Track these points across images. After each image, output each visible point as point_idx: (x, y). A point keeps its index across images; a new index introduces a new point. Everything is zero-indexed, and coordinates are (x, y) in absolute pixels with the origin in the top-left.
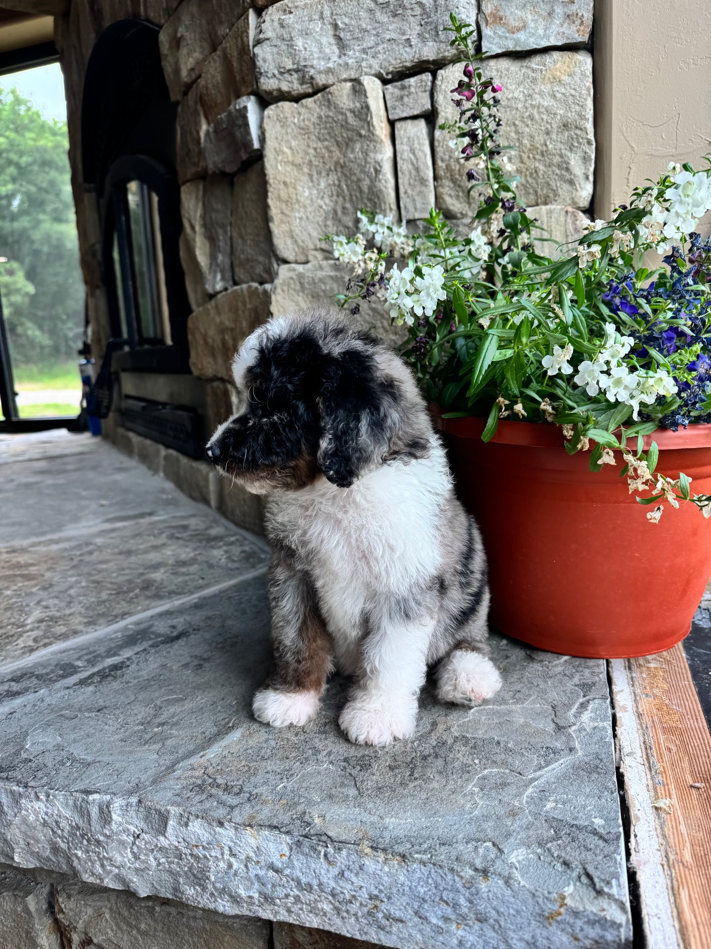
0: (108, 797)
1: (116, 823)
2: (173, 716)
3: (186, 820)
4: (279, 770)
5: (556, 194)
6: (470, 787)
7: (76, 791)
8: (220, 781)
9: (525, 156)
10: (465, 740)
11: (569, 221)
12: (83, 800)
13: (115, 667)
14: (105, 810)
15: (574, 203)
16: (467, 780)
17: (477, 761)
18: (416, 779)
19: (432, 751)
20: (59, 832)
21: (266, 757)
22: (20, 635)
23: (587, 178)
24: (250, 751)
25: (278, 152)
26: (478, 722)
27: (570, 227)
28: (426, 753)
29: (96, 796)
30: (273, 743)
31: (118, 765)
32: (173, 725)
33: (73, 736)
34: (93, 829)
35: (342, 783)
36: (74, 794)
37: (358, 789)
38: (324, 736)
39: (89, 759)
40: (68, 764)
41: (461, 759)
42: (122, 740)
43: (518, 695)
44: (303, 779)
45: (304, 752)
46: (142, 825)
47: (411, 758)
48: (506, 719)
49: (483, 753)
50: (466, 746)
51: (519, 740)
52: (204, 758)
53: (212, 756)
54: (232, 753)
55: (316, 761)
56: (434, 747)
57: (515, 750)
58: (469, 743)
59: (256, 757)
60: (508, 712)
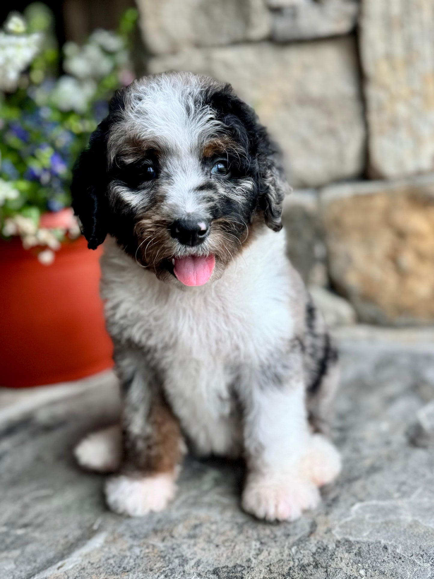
10: (349, 545)
17: (362, 572)
19: (312, 559)
21: (128, 568)
24: (111, 561)
26: (361, 521)
28: (306, 561)
30: (137, 551)
32: (37, 526)
38: (192, 542)
41: (344, 569)
43: (404, 488)
45: (170, 562)
47: (288, 568)
48: (392, 517)
49: (369, 562)
50: (350, 553)
51: (408, 544)
52: (61, 569)
53: (71, 567)
54: (92, 564)
55: (182, 573)
56: (314, 554)
57: (405, 557)
58: (352, 549)
59: (117, 568)
60: (395, 510)
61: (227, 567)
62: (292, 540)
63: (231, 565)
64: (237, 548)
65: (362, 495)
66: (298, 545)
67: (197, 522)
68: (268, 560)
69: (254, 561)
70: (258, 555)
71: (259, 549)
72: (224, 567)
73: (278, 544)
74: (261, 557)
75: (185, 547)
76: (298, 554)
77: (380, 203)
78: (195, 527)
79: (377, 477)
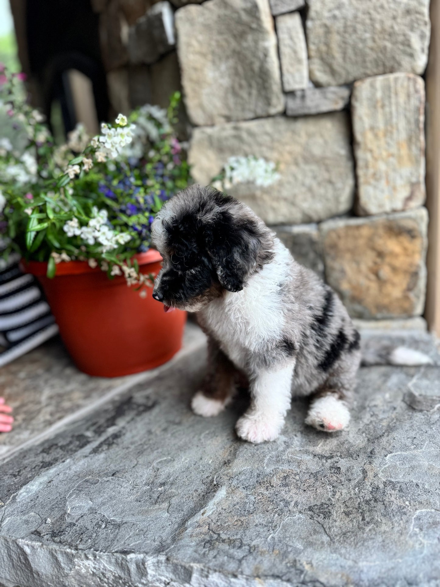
0: (142, 556)
1: (151, 576)
2: (169, 477)
3: (206, 573)
4: (264, 523)
5: (399, 64)
6: (411, 528)
7: (116, 552)
8: (223, 536)
9: (376, 37)
10: (393, 485)
11: (411, 84)
12: (123, 559)
13: (116, 436)
14: (142, 567)
15: (413, 71)
16: (407, 521)
17: (407, 503)
18: (368, 523)
19: (371, 496)
20: (106, 580)
21: (251, 511)
22: (39, 411)
23: (423, 50)
24: (237, 507)
25: (189, 45)
26: (395, 467)
27: (412, 89)
28: (368, 498)
29: (132, 556)
30: (252, 498)
31: (141, 525)
32: (172, 484)
33: (100, 500)
34: (133, 579)
35: (315, 530)
36: (115, 554)
37: (328, 536)
38: (287, 489)
39: (118, 520)
40: (103, 526)
41: (395, 501)
42: (137, 501)
43: (415, 441)
44: (285, 528)
45: (278, 505)
46: (171, 576)
47: (358, 503)
48: (414, 463)
49: (410, 495)
50: (395, 490)
51: (431, 481)
52: (205, 515)
53: (210, 513)
54: (225, 510)
55: (289, 512)
56: (371, 492)
57: (432, 491)
58: (396, 487)
59: (244, 512)
60: (414, 457)
61: (317, 505)
62: (353, 483)
63: (319, 503)
64: (318, 491)
65: (389, 448)
66: (358, 486)
67: (285, 475)
68: (342, 498)
69: (333, 499)
70: (334, 495)
71: (333, 491)
72: (315, 505)
73: (345, 486)
74: (337, 497)
75: (283, 492)
76: (361, 493)
77: (365, 232)
78: (285, 478)
79: (395, 434)
